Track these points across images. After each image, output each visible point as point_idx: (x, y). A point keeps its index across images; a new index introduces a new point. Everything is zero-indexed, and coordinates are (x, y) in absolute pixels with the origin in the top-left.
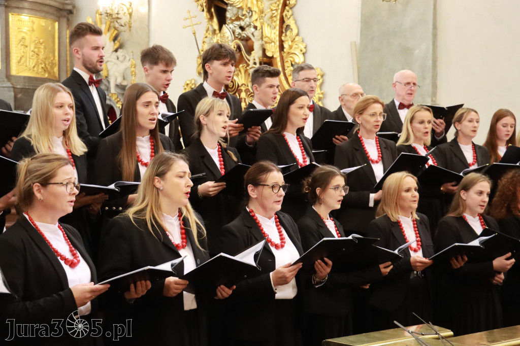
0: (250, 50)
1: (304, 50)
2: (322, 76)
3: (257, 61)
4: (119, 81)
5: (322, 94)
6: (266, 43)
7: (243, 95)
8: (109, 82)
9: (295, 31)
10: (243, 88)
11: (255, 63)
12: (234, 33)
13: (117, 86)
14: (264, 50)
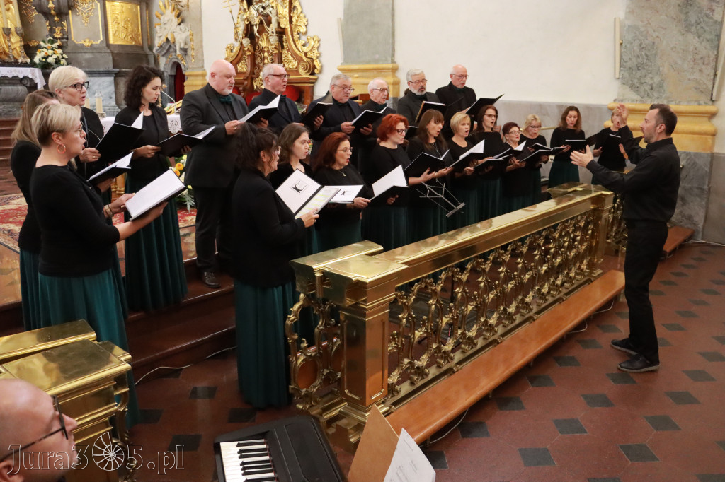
0: (269, 23)
1: (306, 23)
2: (318, 41)
3: (274, 31)
4: (182, 45)
5: (319, 54)
6: (280, 18)
7: (266, 54)
8: (175, 46)
9: (300, 10)
10: (266, 50)
11: (272, 33)
12: (258, 11)
13: (181, 49)
14: (279, 23)
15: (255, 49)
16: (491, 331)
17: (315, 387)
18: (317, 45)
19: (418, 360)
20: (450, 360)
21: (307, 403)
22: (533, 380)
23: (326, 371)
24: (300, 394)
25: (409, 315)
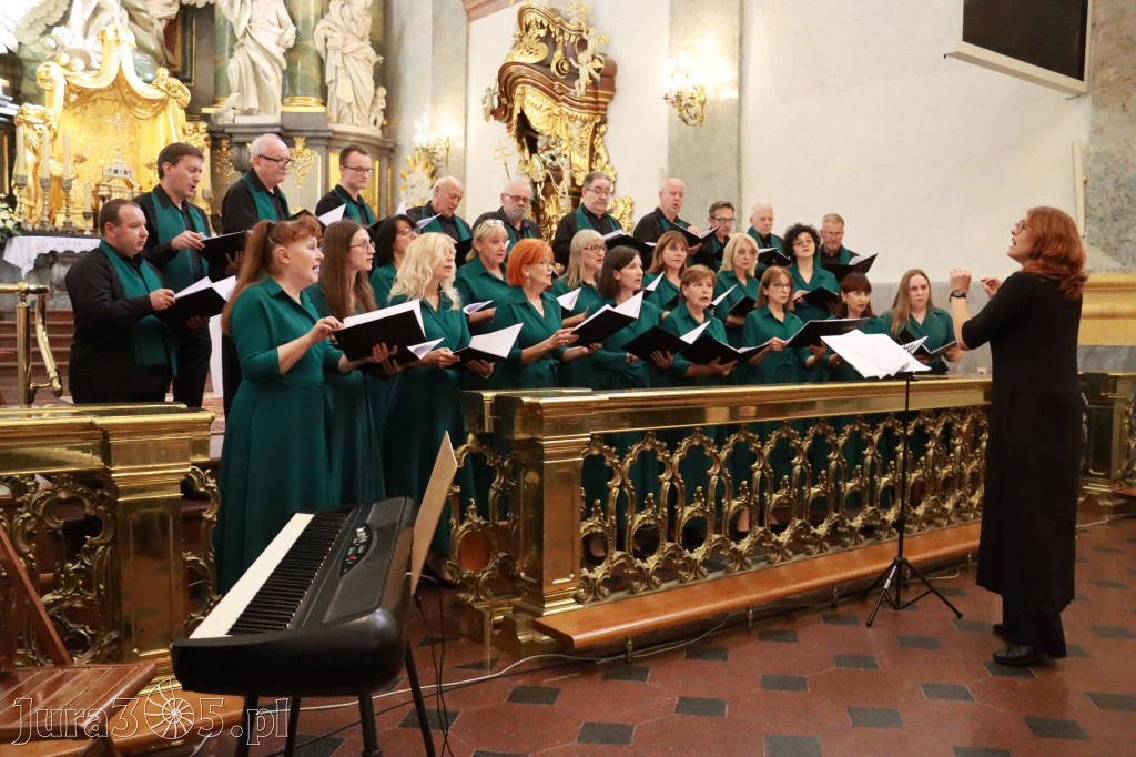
0: (559, 180)
1: (614, 179)
2: (632, 205)
3: (566, 191)
6: (575, 171)
9: (605, 159)
10: (554, 220)
11: (564, 193)
12: (544, 163)
14: (573, 180)
15: (538, 220)
16: (778, 552)
17: (484, 572)
18: (629, 209)
19: (644, 560)
20: (699, 575)
21: (471, 592)
22: (827, 619)
23: (502, 555)
24: (461, 575)
25: (623, 483)
